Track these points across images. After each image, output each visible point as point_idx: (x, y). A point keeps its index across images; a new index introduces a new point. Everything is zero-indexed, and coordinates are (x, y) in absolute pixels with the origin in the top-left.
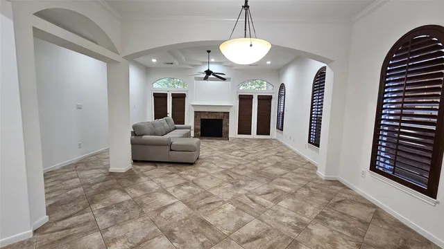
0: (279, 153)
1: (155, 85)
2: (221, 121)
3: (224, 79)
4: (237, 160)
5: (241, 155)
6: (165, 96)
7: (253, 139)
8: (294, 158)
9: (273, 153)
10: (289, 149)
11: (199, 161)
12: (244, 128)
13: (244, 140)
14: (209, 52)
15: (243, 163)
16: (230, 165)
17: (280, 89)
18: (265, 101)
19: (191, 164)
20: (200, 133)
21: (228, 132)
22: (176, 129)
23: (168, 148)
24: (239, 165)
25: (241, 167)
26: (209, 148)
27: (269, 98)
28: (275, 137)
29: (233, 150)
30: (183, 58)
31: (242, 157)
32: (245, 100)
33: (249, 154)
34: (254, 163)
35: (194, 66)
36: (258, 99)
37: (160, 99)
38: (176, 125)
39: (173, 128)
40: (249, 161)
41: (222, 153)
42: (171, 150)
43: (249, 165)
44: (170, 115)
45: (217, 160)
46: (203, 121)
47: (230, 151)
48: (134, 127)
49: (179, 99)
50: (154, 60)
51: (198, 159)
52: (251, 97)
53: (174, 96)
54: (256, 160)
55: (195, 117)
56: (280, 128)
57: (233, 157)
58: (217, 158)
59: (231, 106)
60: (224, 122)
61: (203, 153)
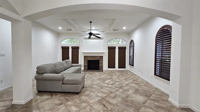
0: (134, 80)
1: (63, 42)
2: (98, 61)
3: (100, 38)
4: (109, 87)
5: (111, 83)
6: (68, 48)
7: (117, 71)
8: (145, 85)
9: (131, 81)
10: (139, 78)
11: (83, 90)
12: (111, 65)
13: (112, 72)
14: (91, 22)
15: (113, 91)
16: (104, 93)
17: (130, 43)
18: (122, 50)
19: (78, 93)
20: (87, 68)
21: (102, 67)
22: (72, 66)
23: (61, 82)
24: (111, 92)
25: (112, 95)
26: (91, 78)
27: (125, 48)
28: (129, 69)
29: (106, 80)
30: (77, 27)
31: (112, 84)
32: (111, 50)
33: (116, 82)
34: (121, 90)
35: (84, 31)
36: (119, 49)
37: (65, 50)
38: (73, 64)
39: (70, 66)
40: (117, 89)
41: (99, 81)
42: (63, 84)
43: (118, 93)
44: (70, 58)
45: (95, 88)
46: (89, 61)
47: (104, 80)
48: (37, 68)
49: (76, 50)
50: (60, 28)
51: (83, 88)
52: (114, 48)
53: (73, 48)
54: (121, 88)
55: (84, 59)
56: (132, 64)
57: (106, 85)
58: (96, 86)
59: (104, 53)
60: (100, 62)
61: (87, 83)
